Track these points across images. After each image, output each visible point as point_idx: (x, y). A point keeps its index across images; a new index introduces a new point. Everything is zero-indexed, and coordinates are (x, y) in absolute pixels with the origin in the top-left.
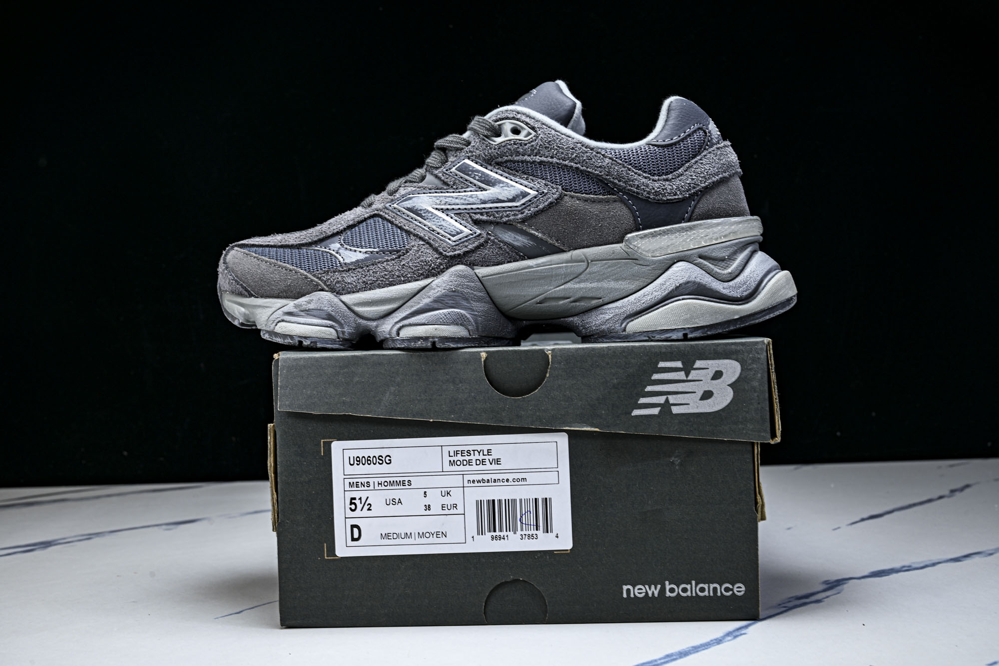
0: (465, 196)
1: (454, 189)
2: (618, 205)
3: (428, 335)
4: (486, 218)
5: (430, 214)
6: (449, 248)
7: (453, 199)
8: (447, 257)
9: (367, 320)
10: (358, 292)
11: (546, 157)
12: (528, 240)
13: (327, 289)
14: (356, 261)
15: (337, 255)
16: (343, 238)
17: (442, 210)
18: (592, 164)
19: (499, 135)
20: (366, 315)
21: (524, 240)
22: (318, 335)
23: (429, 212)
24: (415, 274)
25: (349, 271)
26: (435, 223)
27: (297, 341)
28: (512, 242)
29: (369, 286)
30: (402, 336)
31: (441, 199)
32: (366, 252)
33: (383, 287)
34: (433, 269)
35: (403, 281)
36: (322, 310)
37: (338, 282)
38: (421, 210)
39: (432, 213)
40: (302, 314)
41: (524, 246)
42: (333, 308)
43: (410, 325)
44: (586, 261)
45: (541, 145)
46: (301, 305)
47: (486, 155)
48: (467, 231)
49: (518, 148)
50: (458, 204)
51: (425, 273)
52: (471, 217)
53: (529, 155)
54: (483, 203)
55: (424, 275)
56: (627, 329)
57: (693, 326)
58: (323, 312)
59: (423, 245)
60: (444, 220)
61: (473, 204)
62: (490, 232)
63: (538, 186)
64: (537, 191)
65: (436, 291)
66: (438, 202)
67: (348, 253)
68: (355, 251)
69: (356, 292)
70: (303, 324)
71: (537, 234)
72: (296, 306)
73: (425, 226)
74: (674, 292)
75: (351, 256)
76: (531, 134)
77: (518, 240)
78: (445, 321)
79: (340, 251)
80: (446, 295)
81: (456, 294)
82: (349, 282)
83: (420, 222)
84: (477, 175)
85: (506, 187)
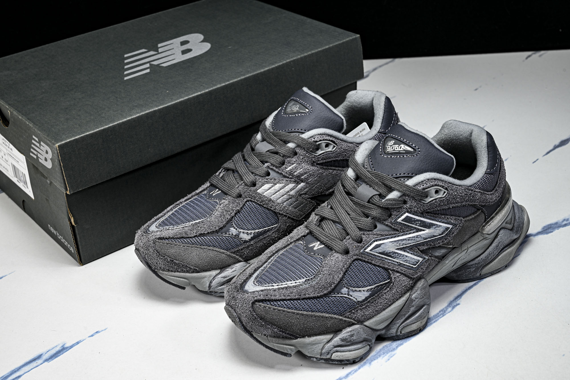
0: (413, 237)
1: (402, 233)
2: (481, 214)
3: (418, 328)
4: (426, 247)
5: (397, 255)
6: (414, 273)
7: (407, 241)
8: (414, 278)
9: (380, 330)
11: (455, 204)
12: (445, 250)
13: (356, 322)
14: (365, 298)
15: (350, 297)
16: (345, 283)
17: (401, 249)
18: (474, 199)
19: (427, 197)
23: (396, 253)
24: (400, 295)
26: (402, 259)
27: (352, 361)
28: (438, 255)
29: (379, 312)
30: (403, 333)
32: (368, 290)
33: (386, 309)
34: (408, 288)
35: (395, 301)
37: (361, 316)
38: (390, 253)
39: (397, 253)
40: (348, 343)
41: (443, 254)
42: (366, 334)
44: (467, 249)
45: (452, 198)
46: (346, 339)
47: (422, 211)
48: (420, 259)
49: (440, 202)
50: (410, 243)
52: (418, 249)
53: (447, 205)
55: (404, 293)
56: (482, 273)
58: (361, 338)
60: (406, 256)
61: (419, 241)
62: (430, 255)
63: (452, 222)
64: (453, 225)
66: (398, 244)
67: (356, 293)
68: (360, 291)
69: (373, 318)
71: (451, 246)
72: (343, 340)
73: (395, 262)
75: (360, 296)
76: (445, 192)
77: (440, 252)
79: (351, 293)
82: (367, 313)
83: (390, 260)
84: (418, 223)
85: (437, 228)
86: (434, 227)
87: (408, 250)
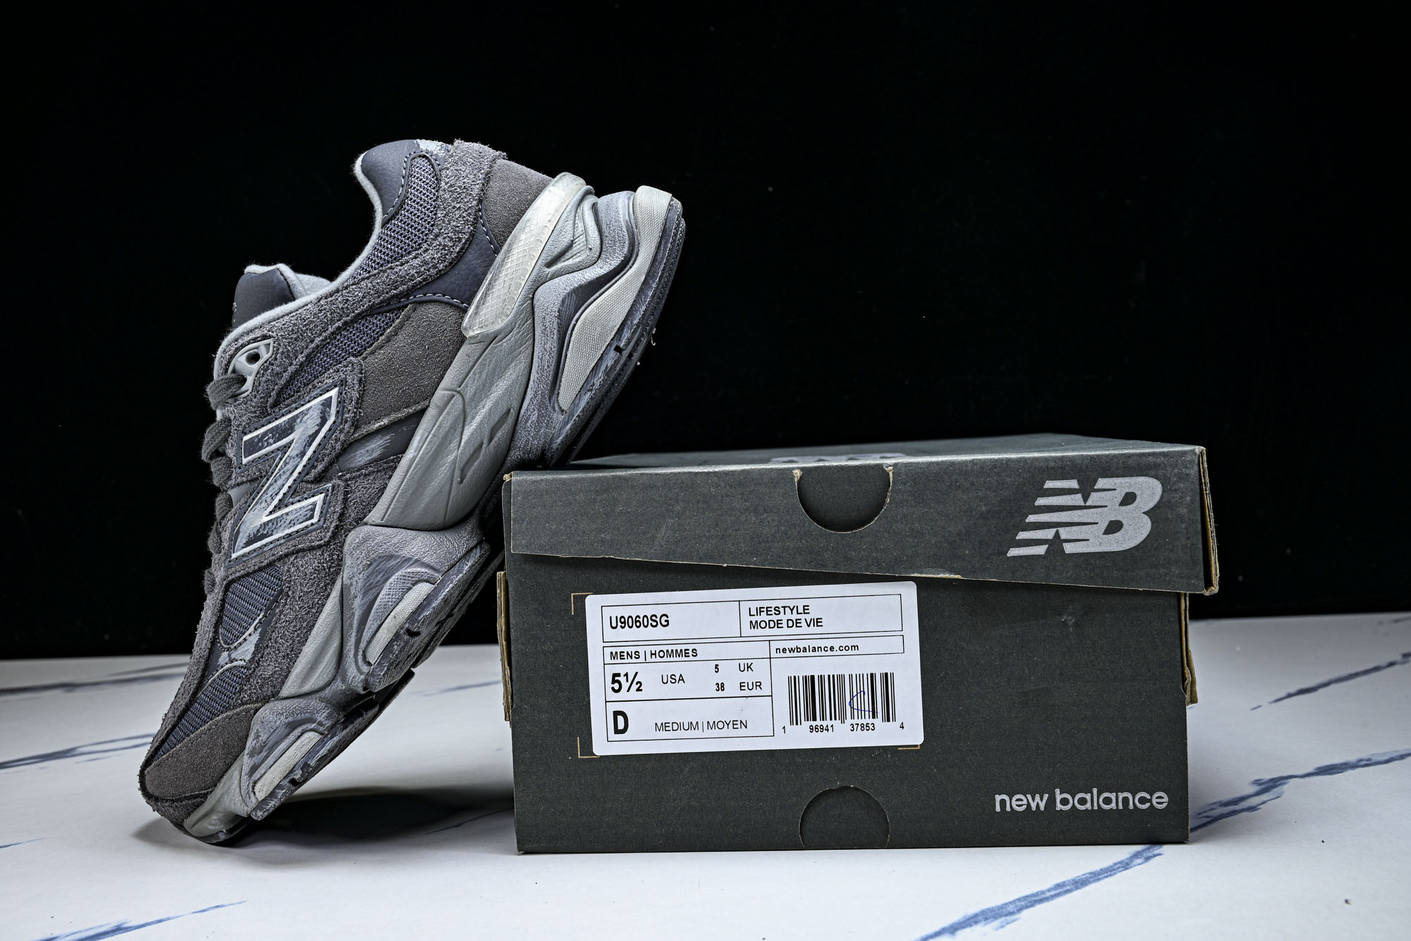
0: (280, 470)
1: (265, 476)
2: (422, 310)
3: (395, 631)
4: (322, 465)
5: (271, 524)
6: (321, 532)
7: (275, 485)
8: (329, 542)
9: (329, 686)
10: (290, 672)
11: (307, 348)
12: (381, 439)
13: (260, 704)
14: (255, 647)
15: (235, 663)
16: (222, 642)
17: (277, 508)
18: (353, 304)
19: (244, 380)
20: (321, 683)
21: (379, 443)
22: (300, 754)
23: (267, 523)
24: (319, 593)
25: (258, 664)
26: (283, 526)
27: (288, 785)
28: (370, 458)
29: (293, 655)
30: (374, 661)
31: (263, 498)
32: (255, 629)
33: (306, 640)
34: (329, 569)
35: (317, 612)
36: (277, 728)
37: (261, 687)
38: (258, 531)
39: (271, 520)
40: (264, 754)
41: (384, 448)
42: (285, 714)
43: (369, 642)
44: (455, 393)
45: (289, 343)
46: (254, 748)
47: (255, 412)
48: (319, 499)
49: (273, 370)
50: (283, 485)
51: (327, 581)
52: (308, 482)
53: (291, 364)
54: (302, 457)
55: (328, 584)
56: (565, 408)
57: (614, 333)
58: (279, 729)
59: (296, 558)
60: (287, 514)
61: (296, 468)
62: (340, 474)
63: (331, 381)
64: (336, 386)
65: (355, 583)
66: (264, 505)
67: (240, 650)
68: (245, 640)
69: (288, 674)
70: (275, 762)
71: (382, 423)
72: (251, 755)
73: (278, 540)
74: (561, 324)
75: (246, 650)
76: (269, 344)
77: (373, 450)
78: (394, 600)
79: (233, 656)
80: (368, 577)
81: (375, 564)
82: (271, 673)
83: (271, 543)
84: (269, 438)
85: (306, 418)
86: (298, 420)
87: (291, 500)
